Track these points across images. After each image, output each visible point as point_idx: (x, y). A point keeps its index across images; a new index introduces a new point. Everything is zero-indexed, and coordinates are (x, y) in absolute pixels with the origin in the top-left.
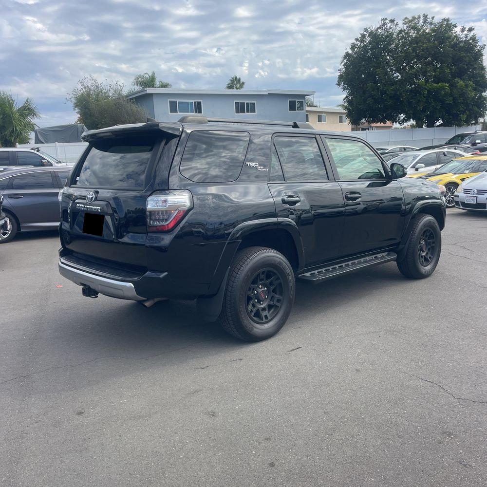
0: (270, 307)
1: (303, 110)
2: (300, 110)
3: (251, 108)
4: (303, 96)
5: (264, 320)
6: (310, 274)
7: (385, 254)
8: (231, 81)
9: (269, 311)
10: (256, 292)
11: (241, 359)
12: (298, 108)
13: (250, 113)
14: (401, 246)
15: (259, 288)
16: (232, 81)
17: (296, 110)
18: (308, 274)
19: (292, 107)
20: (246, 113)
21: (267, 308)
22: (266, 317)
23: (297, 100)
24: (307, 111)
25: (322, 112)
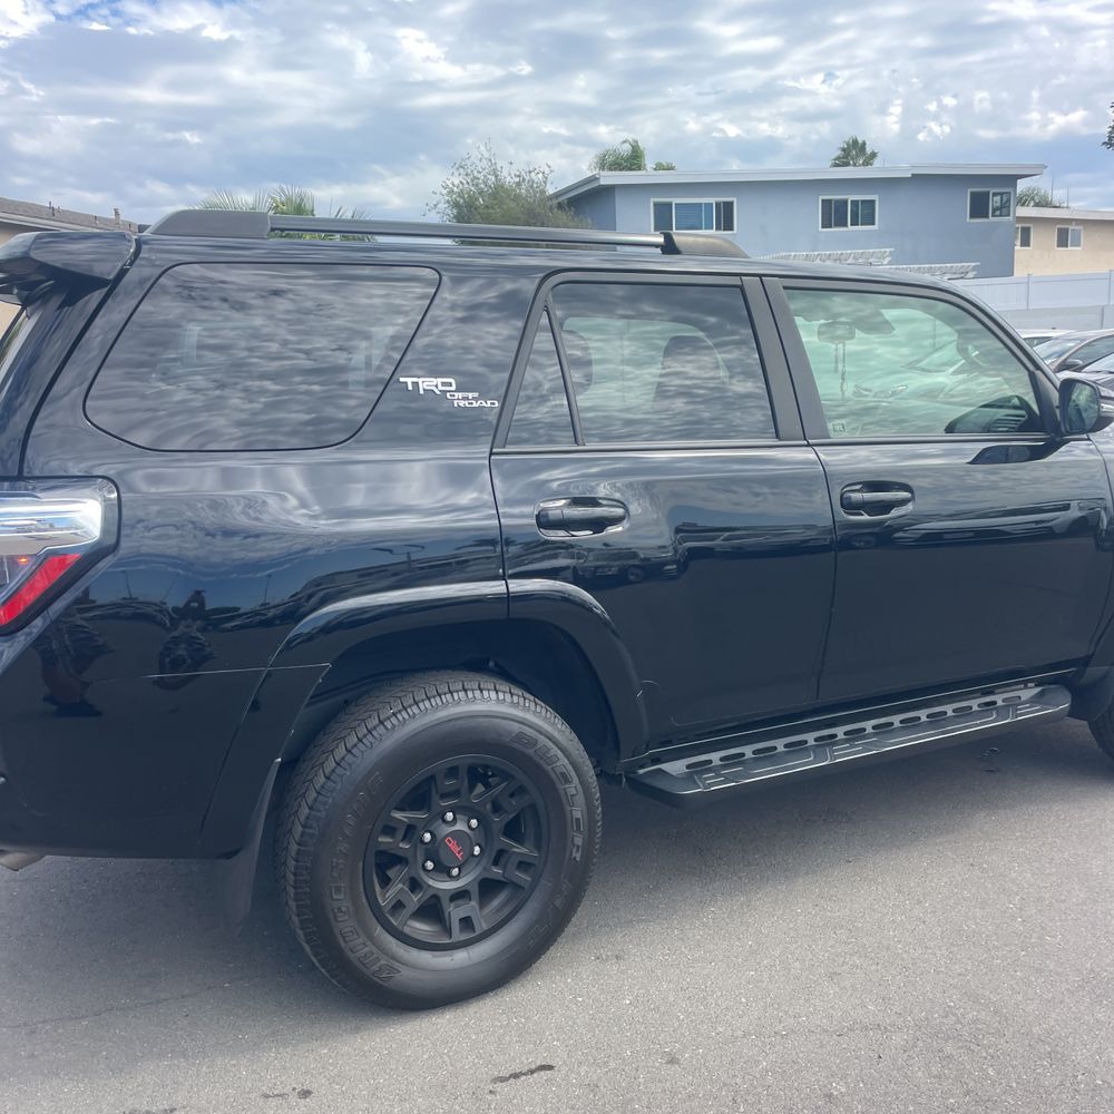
0: (488, 888)
1: (1009, 215)
2: (1001, 215)
3: (865, 214)
4: (1012, 180)
5: (457, 936)
6: (688, 767)
7: (1027, 693)
8: (844, 150)
9: (483, 902)
10: (427, 837)
11: (306, 1094)
12: (994, 211)
13: (860, 228)
14: (1093, 672)
15: (444, 821)
16: (846, 151)
17: (987, 216)
18: (676, 767)
19: (979, 207)
20: (850, 228)
21: (475, 891)
22: (467, 923)
23: (992, 191)
24: (1020, 219)
25: (1069, 221)
